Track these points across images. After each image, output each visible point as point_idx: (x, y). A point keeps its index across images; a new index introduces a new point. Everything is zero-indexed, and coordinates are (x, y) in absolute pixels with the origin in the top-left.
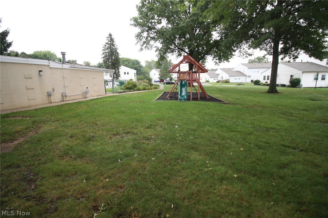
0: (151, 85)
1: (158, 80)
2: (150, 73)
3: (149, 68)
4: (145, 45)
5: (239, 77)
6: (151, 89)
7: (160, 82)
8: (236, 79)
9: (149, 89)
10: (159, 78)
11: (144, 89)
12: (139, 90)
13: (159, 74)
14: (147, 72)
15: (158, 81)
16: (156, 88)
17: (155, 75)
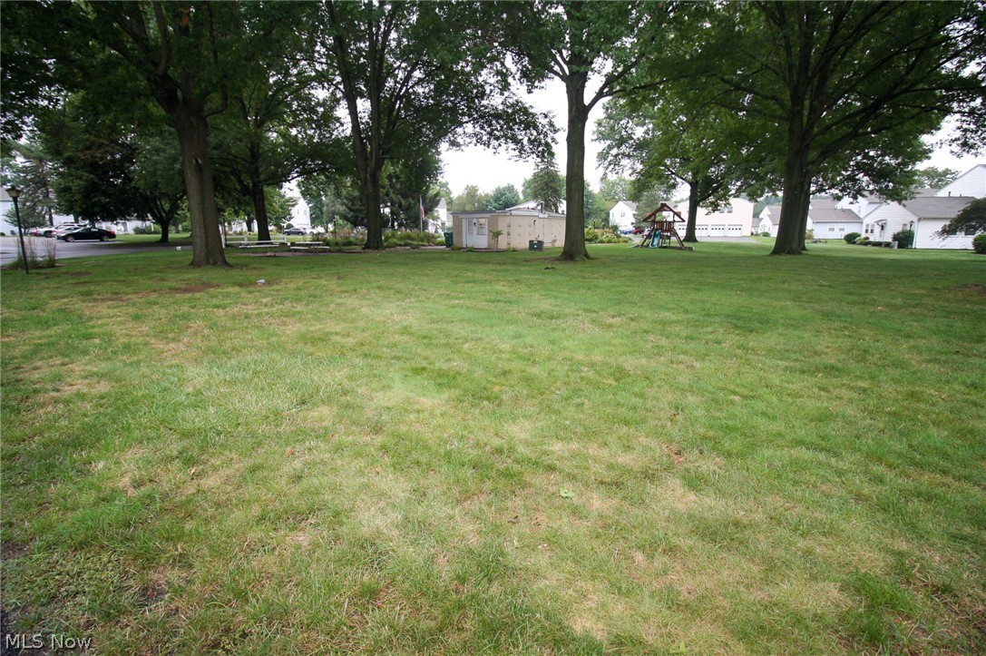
0: (619, 237)
1: (631, 228)
2: (611, 212)
3: (608, 198)
4: (612, 166)
5: (840, 226)
6: (619, 242)
7: (635, 233)
8: (833, 229)
9: (615, 242)
10: (632, 224)
11: (609, 242)
12: (602, 242)
13: (634, 215)
14: (602, 208)
15: (630, 232)
16: (626, 242)
17: (623, 215)
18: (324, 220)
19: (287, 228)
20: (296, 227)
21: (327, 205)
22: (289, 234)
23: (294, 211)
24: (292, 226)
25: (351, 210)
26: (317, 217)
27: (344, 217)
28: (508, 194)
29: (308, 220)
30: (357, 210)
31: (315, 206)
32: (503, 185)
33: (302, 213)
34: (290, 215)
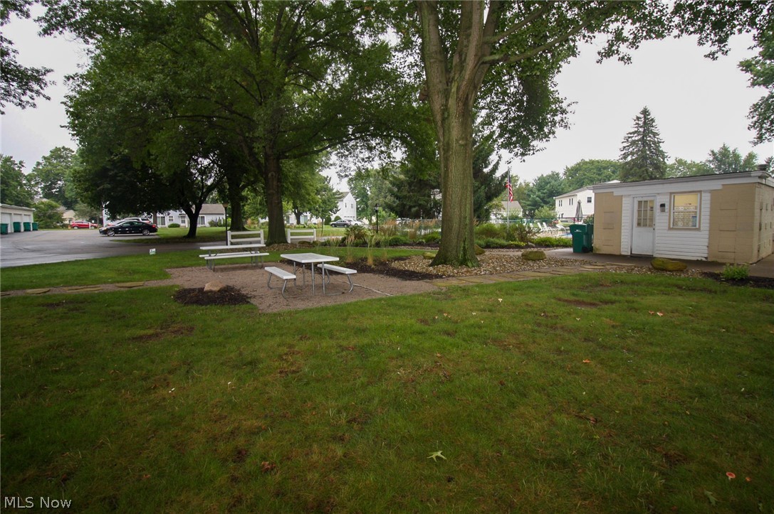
18: (369, 213)
19: (335, 221)
20: (343, 219)
21: (372, 199)
22: (335, 226)
23: (340, 205)
24: (340, 219)
25: (397, 197)
26: (363, 210)
27: (390, 208)
28: (553, 182)
29: (353, 213)
30: (405, 197)
31: (362, 201)
32: (547, 173)
33: (349, 206)
34: (337, 207)
